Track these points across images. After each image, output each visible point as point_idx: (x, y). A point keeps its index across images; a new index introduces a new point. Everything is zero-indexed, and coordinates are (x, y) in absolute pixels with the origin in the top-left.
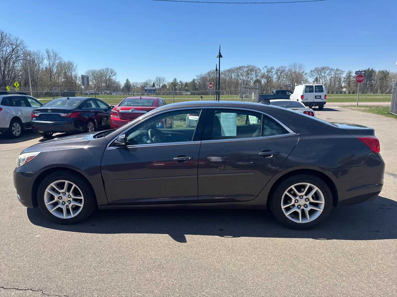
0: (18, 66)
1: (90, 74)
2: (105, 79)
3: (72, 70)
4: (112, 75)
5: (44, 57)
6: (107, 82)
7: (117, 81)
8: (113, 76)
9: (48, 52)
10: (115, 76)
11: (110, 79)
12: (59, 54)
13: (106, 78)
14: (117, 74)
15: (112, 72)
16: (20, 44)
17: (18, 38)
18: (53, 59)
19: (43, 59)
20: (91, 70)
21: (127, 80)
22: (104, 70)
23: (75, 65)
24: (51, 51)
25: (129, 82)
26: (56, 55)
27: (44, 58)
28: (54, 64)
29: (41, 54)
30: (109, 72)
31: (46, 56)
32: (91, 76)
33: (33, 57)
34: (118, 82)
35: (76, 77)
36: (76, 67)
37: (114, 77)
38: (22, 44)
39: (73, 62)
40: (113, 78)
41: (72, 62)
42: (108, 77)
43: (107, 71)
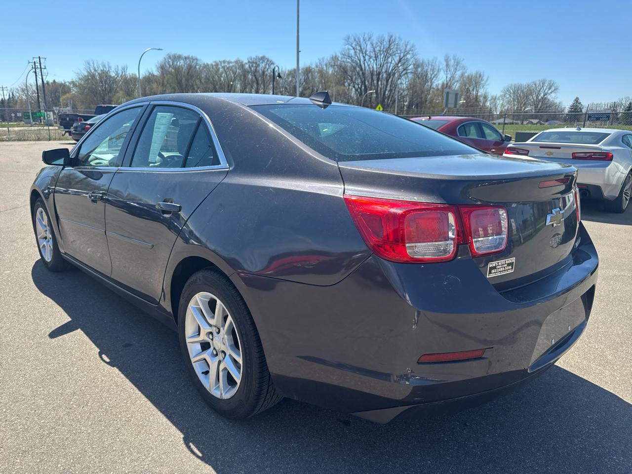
0: (404, 83)
1: (511, 91)
2: (535, 98)
3: (479, 86)
4: (550, 91)
5: (441, 67)
6: (538, 105)
7: (557, 101)
8: (551, 93)
9: (447, 60)
10: (555, 92)
11: (544, 99)
12: (462, 61)
13: (537, 97)
14: (559, 88)
15: (551, 86)
16: (409, 51)
17: (408, 42)
18: (453, 70)
19: (439, 71)
20: (513, 83)
21: (577, 100)
22: (538, 83)
23: (485, 78)
24: (451, 58)
25: (580, 103)
26: (458, 63)
27: (441, 70)
28: (453, 77)
29: (437, 63)
30: (545, 87)
31: (444, 66)
32: (512, 95)
33: (427, 68)
34: (559, 103)
35: (485, 97)
36: (486, 81)
37: (553, 95)
38: (412, 51)
39: (483, 72)
40: (551, 97)
41: (482, 74)
42: (542, 95)
43: (541, 85)
